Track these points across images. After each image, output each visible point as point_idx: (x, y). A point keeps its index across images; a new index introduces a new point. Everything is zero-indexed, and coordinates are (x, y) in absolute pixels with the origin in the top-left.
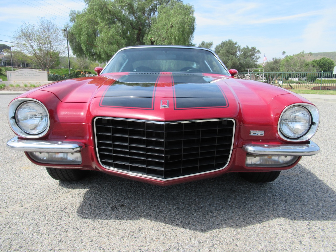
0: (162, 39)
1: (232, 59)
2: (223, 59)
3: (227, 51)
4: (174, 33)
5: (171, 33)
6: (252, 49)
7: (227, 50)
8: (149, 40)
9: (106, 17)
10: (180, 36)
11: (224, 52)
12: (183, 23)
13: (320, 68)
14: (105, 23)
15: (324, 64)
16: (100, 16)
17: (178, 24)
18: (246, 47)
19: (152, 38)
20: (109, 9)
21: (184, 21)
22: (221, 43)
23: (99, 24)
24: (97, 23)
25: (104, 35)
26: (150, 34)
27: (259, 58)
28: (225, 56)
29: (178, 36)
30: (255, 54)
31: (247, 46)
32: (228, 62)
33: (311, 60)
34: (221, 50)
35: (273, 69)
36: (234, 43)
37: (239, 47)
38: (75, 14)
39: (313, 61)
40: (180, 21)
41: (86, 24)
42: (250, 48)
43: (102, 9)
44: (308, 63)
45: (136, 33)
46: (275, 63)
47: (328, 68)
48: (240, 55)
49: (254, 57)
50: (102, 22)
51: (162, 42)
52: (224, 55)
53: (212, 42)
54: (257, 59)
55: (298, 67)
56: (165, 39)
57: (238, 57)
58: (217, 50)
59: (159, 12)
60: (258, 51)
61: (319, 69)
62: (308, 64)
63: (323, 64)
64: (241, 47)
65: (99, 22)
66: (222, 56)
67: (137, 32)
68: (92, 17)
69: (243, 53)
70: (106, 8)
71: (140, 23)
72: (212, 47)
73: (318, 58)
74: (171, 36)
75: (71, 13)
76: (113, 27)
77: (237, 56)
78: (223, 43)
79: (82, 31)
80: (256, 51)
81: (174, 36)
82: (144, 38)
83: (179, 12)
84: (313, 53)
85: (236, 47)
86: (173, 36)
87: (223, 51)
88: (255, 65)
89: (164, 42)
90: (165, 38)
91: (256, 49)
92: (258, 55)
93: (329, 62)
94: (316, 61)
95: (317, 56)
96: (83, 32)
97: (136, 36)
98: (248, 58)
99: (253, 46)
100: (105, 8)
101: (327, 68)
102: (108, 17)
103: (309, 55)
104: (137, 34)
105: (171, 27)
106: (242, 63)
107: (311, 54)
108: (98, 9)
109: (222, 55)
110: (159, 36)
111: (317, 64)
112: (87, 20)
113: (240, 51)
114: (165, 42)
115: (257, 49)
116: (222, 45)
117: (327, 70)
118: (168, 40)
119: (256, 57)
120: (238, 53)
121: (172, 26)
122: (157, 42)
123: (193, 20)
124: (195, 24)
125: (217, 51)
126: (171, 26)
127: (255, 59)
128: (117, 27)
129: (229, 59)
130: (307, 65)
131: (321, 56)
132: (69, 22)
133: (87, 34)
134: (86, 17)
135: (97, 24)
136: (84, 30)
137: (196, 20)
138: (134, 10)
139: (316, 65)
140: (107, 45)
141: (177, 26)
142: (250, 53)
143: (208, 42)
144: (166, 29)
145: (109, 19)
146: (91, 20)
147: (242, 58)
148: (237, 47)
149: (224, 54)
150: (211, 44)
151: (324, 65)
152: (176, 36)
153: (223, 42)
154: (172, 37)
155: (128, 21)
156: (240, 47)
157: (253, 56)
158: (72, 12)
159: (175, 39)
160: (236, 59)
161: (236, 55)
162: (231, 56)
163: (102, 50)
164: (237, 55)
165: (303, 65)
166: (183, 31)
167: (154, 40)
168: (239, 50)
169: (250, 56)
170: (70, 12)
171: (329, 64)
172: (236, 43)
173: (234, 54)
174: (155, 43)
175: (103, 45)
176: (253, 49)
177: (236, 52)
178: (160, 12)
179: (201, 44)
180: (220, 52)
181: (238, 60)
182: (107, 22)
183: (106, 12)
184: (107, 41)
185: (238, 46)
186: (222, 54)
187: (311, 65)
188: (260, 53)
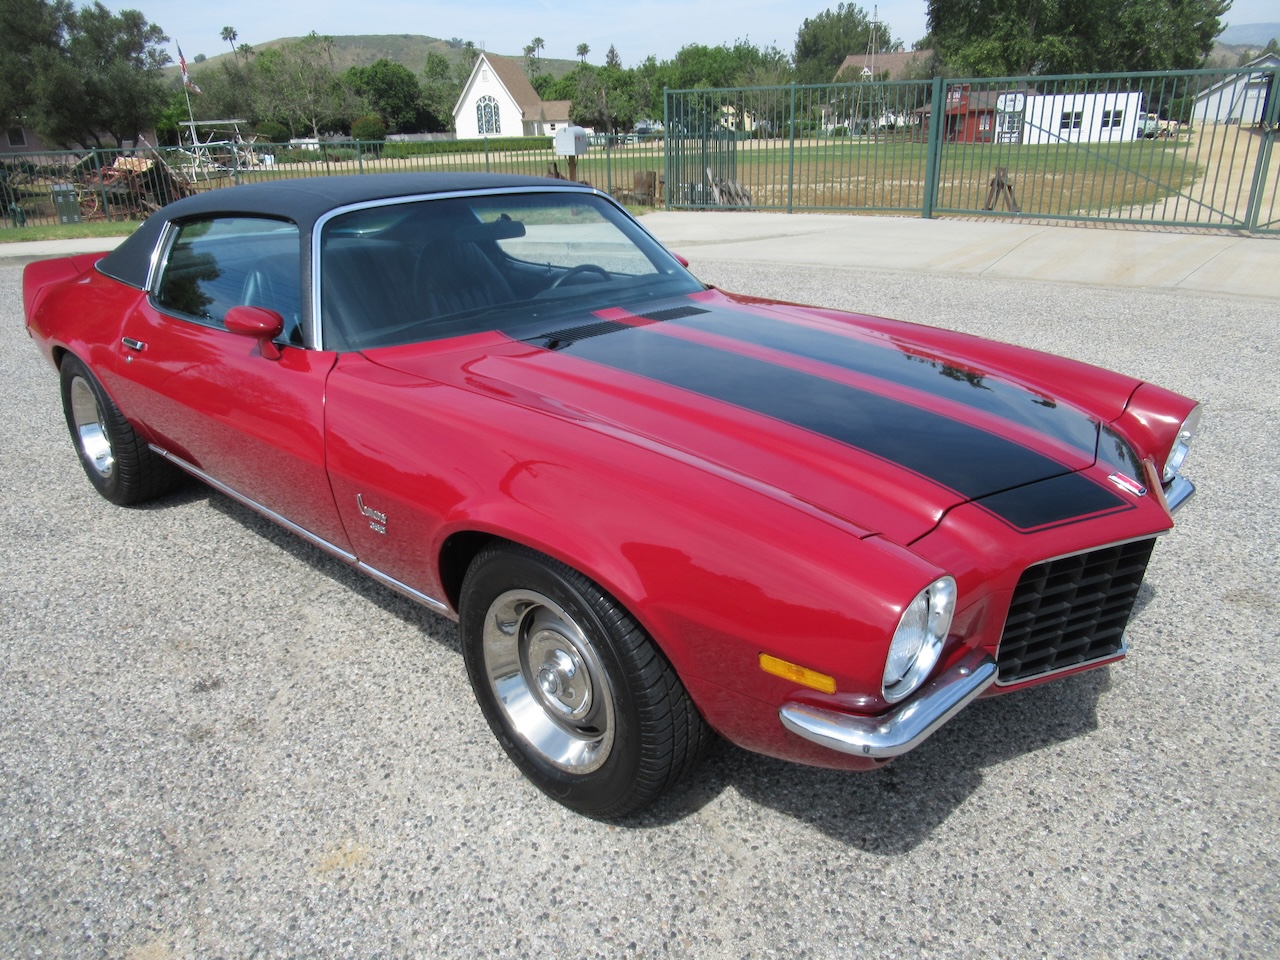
1: (47, 66)
6: (126, 20)
13: (379, 99)
15: (390, 85)
18: (95, 10)
27: (166, 59)
30: (147, 45)
31: (98, 5)
33: (347, 69)
35: (235, 107)
39: (354, 72)
42: (115, 13)
44: (336, 81)
48: (74, 44)
49: (142, 55)
54: (160, 63)
55: (310, 97)
57: (68, 55)
60: (155, 30)
61: (376, 103)
62: (337, 84)
63: (387, 84)
64: (73, 9)
69: (89, 38)
77: (64, 50)
80: (146, 28)
85: (46, 6)
88: (160, 94)
91: (144, 23)
92: (158, 47)
94: (362, 72)
98: (118, 62)
101: (399, 98)
106: (94, 84)
111: (367, 83)
113: (71, 28)
119: (151, 55)
120: (66, 36)
127: (151, 64)
130: (336, 87)
139: (365, 87)
142: (123, 36)
147: (85, 59)
151: (391, 89)
157: (139, 51)
161: (56, 45)
162: (37, 50)
164: (63, 43)
165: (325, 86)
168: (69, 21)
169: (125, 51)
173: (50, 40)
176: (133, 20)
177: (55, 31)
187: (350, 89)
188: (166, 39)
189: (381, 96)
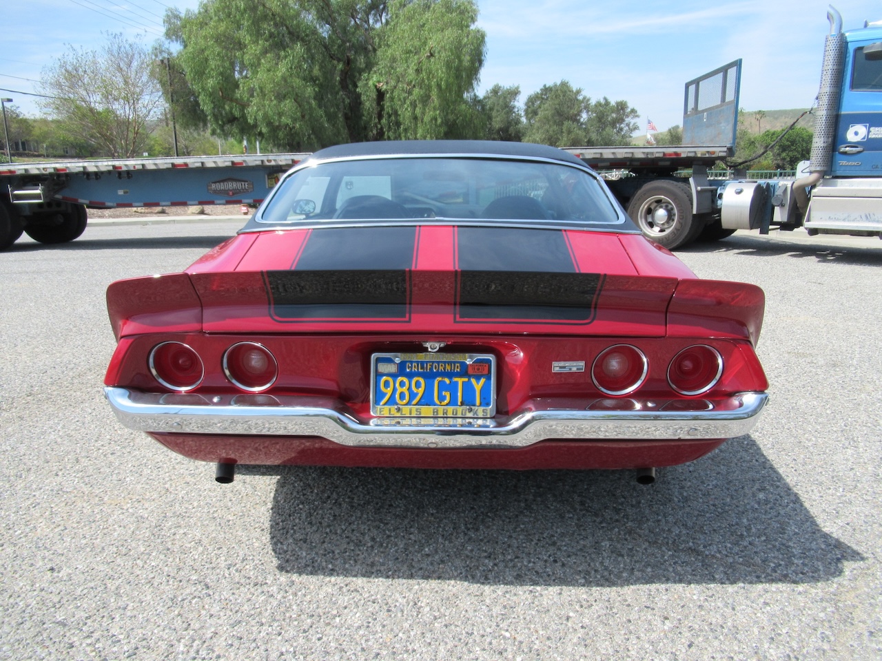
0: (405, 86)
1: (569, 132)
2: (548, 131)
3: (558, 112)
4: (437, 70)
5: (430, 72)
6: (617, 106)
7: (556, 109)
8: (373, 87)
9: (265, 29)
10: (451, 80)
11: (549, 113)
12: (457, 48)
13: (782, 152)
14: (264, 45)
15: (793, 142)
16: (248, 26)
17: (445, 50)
18: (603, 102)
19: (379, 82)
20: (270, 9)
21: (460, 42)
22: (541, 90)
23: (245, 46)
24: (240, 43)
25: (265, 77)
26: (375, 72)
27: (636, 128)
28: (551, 123)
29: (447, 81)
30: (626, 119)
31: (605, 99)
32: (559, 139)
33: (763, 131)
34: (540, 107)
36: (574, 90)
37: (586, 100)
38: (177, 17)
39: (767, 134)
40: (452, 42)
41: (218, 49)
42: (613, 103)
43: (254, 9)
44: (753, 140)
45: (337, 68)
46: (672, 140)
47: (802, 150)
48: (588, 120)
49: (622, 125)
50: (254, 43)
51: (406, 92)
52: (548, 120)
53: (518, 88)
54: (632, 130)
56: (414, 86)
57: (584, 126)
58: (529, 107)
59: (394, 17)
60: (633, 111)
61: (779, 155)
62: (753, 142)
63: (791, 142)
64: (591, 102)
65: (247, 42)
66: (545, 124)
67: (340, 66)
68: (227, 28)
69: (597, 117)
70: (264, 6)
71: (348, 44)
72: (517, 99)
73: (779, 126)
74: (428, 78)
75: (168, 16)
76: (286, 57)
77: (582, 124)
78: (546, 90)
79: (208, 67)
80: (629, 110)
81: (437, 80)
82: (360, 84)
83: (445, 19)
84: (768, 111)
85: (577, 100)
86: (435, 80)
87: (547, 112)
89: (412, 94)
90: (413, 83)
91: (627, 107)
92: (633, 121)
93: (804, 136)
94: (773, 134)
95: (776, 119)
96: (212, 69)
97: (338, 78)
98: (608, 130)
99: (619, 100)
100: (261, 8)
101: (798, 152)
102: (269, 31)
103: (758, 117)
104: (342, 71)
105: (427, 56)
107: (762, 114)
108: (245, 10)
109: (545, 121)
110: (399, 78)
111: (776, 142)
112: (215, 36)
113: (588, 112)
114: (414, 92)
115: (630, 106)
116: (542, 94)
117: (800, 156)
118: (421, 88)
119: (628, 125)
120: (584, 116)
121: (432, 55)
122: (392, 93)
123: (480, 39)
124: (484, 49)
125: (530, 110)
126: (429, 54)
127: (626, 131)
128: (295, 55)
129: (562, 132)
130: (751, 144)
131: (787, 120)
132: (163, 39)
133: (221, 74)
134: (211, 28)
135: (241, 46)
136: (212, 64)
137: (486, 39)
138: (333, 12)
140: (272, 101)
141: (443, 54)
142: (614, 115)
143: (509, 88)
144: (416, 61)
145: (271, 35)
146: (225, 36)
147: (592, 129)
148: (582, 102)
149: (550, 118)
150: (514, 93)
151: (793, 145)
152: (441, 80)
153: (545, 86)
154: (433, 83)
155: (319, 40)
156: (588, 100)
157: (621, 123)
158: (170, 14)
159: (439, 86)
160: (580, 132)
161: (578, 121)
162: (567, 124)
163: (260, 113)
164: (582, 120)
165: (742, 143)
166: (458, 69)
167: (385, 87)
168: (587, 108)
169: (614, 123)
170: (165, 13)
171: (803, 140)
172: (578, 92)
173: (575, 118)
174: (388, 95)
175: (264, 101)
176: (621, 106)
177: (579, 114)
178: (397, 17)
179: (491, 93)
180: (540, 113)
181: (584, 134)
182: (267, 44)
183: (265, 17)
184: (272, 91)
185: (584, 98)
186: (545, 118)
187: (761, 145)
188: (638, 116)
189: (784, 150)
